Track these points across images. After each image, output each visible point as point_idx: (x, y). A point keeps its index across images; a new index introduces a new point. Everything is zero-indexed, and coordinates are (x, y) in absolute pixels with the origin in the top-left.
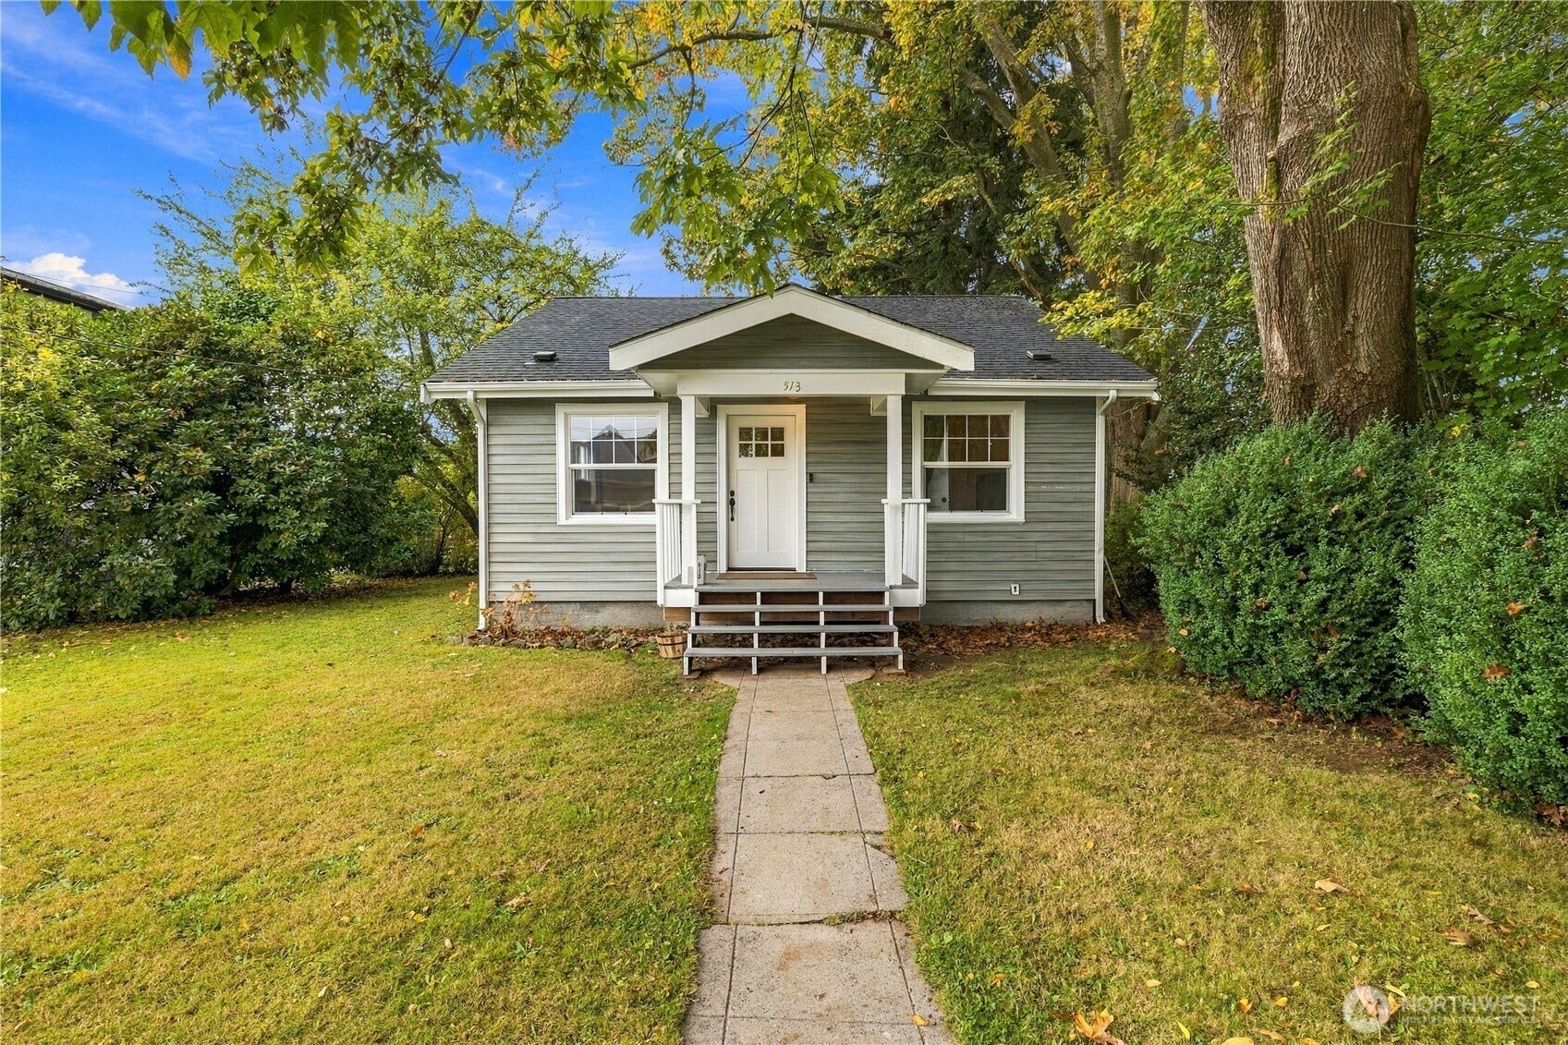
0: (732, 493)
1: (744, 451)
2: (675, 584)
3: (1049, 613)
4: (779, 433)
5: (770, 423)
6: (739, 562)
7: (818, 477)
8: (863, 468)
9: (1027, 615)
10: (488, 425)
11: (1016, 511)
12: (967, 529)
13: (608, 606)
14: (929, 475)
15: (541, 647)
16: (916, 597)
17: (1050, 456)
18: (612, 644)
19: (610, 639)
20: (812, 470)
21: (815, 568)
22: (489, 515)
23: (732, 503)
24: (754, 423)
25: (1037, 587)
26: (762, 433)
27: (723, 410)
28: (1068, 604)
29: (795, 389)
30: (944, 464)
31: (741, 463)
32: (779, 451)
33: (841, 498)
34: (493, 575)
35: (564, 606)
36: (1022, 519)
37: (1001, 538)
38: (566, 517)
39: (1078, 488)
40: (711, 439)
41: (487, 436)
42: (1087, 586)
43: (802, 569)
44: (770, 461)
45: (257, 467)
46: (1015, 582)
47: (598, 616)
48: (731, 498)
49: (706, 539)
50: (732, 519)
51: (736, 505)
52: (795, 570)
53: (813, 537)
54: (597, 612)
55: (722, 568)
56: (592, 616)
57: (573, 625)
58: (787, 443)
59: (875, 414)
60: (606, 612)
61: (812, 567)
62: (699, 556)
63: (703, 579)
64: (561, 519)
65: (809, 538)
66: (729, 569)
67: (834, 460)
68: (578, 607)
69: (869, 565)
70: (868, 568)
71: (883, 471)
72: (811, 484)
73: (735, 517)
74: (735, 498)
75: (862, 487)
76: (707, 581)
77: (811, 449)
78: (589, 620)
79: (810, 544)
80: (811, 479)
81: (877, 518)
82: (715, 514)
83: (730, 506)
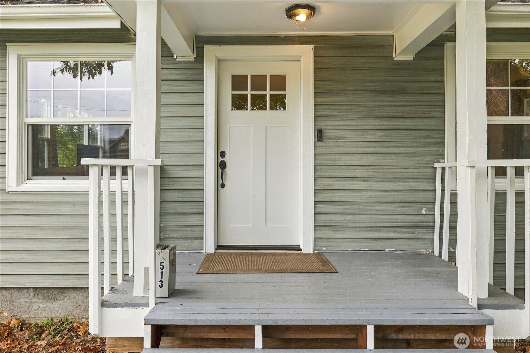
0: (223, 154)
4: (279, 82)
5: (269, 71)
6: (227, 241)
7: (328, 133)
20: (322, 125)
21: (324, 246)
23: (222, 166)
24: (249, 70)
26: (260, 82)
27: (211, 52)
31: (234, 118)
32: (279, 104)
33: (356, 160)
35: (15, 293)
38: (17, 182)
40: (196, 88)
43: (308, 247)
44: (269, 115)
48: (221, 159)
49: (189, 211)
50: (223, 186)
51: (227, 170)
52: (297, 248)
53: (323, 208)
54: (55, 299)
55: (209, 247)
56: (49, 305)
57: (25, 317)
58: (290, 93)
59: (398, 56)
60: (66, 300)
61: (320, 243)
62: (158, 251)
63: (165, 291)
64: (12, 185)
65: (318, 210)
66: (219, 247)
67: (348, 114)
68: (32, 294)
69: (393, 243)
70: (390, 247)
71: (409, 128)
72: (319, 144)
73: (226, 183)
74: (226, 159)
75: (383, 147)
76: (179, 286)
77: (319, 100)
78: (44, 310)
79: (319, 217)
80: (320, 135)
81: (402, 185)
82: (200, 180)
83: (220, 170)
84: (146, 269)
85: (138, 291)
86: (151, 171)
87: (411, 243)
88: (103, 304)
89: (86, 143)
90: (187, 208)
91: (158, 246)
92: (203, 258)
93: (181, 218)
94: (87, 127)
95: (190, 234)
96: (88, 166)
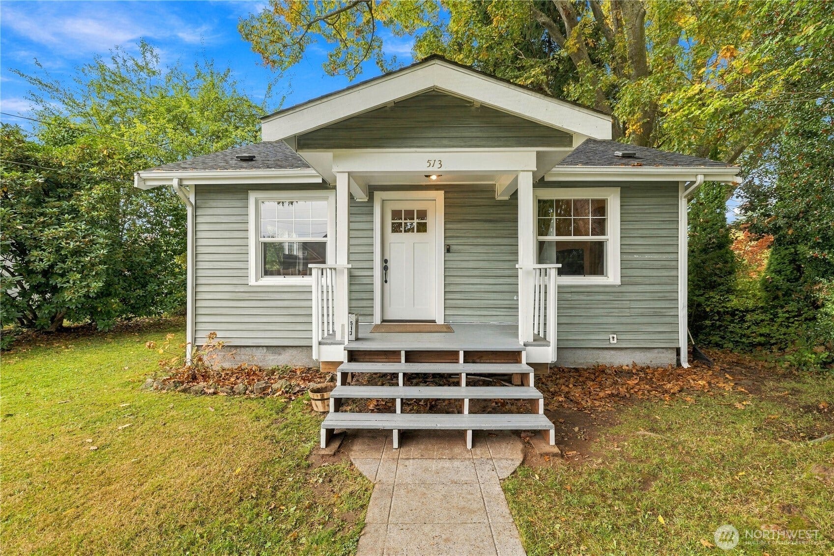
0: (386, 261)
1: (396, 228)
2: (328, 340)
3: (642, 359)
4: (422, 214)
5: (416, 207)
6: (389, 317)
7: (453, 248)
8: (490, 241)
9: (624, 360)
10: (196, 208)
11: (613, 275)
12: (573, 290)
13: (287, 350)
14: (541, 245)
15: (215, 393)
16: (548, 354)
17: (640, 232)
18: (277, 391)
19: (275, 386)
20: (449, 242)
21: (451, 320)
22: (196, 278)
23: (385, 268)
24: (403, 207)
25: (628, 337)
26: (409, 214)
27: (379, 196)
28: (656, 351)
29: (437, 165)
30: (553, 237)
31: (393, 238)
32: (422, 228)
33: (472, 265)
34: (198, 325)
35: (254, 349)
36: (618, 282)
37: (601, 297)
38: (254, 279)
39: (664, 257)
40: (369, 219)
41: (195, 216)
42: (673, 336)
43: (440, 321)
44: (416, 236)
45: (49, 243)
46: (614, 333)
47: (280, 357)
48: (385, 264)
49: (365, 298)
50: (386, 282)
51: (389, 271)
52: (434, 321)
53: (449, 296)
54: (280, 354)
55: (377, 320)
56: (276, 357)
57: (260, 364)
58: (429, 221)
59: (499, 198)
60: (287, 354)
61: (447, 318)
62: (350, 315)
63: (353, 337)
64: (252, 281)
65: (447, 297)
66: (383, 321)
67: (467, 235)
68: (265, 350)
69: (495, 318)
70: (494, 321)
71: (505, 244)
72: (448, 254)
73: (388, 280)
74: (388, 264)
75: (489, 256)
76: (360, 336)
77: (448, 226)
78: (273, 360)
79: (447, 301)
80: (448, 250)
81: (501, 281)
82: (372, 277)
83: (384, 271)
84: (343, 326)
85: (338, 337)
86: (346, 271)
87: (507, 318)
88: (320, 343)
89: (287, 253)
90: (364, 296)
91: (349, 313)
92: (373, 327)
93: (360, 302)
94: (287, 244)
95: (365, 312)
96: (311, 268)
